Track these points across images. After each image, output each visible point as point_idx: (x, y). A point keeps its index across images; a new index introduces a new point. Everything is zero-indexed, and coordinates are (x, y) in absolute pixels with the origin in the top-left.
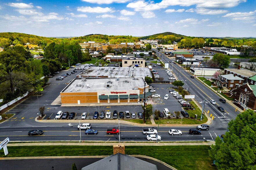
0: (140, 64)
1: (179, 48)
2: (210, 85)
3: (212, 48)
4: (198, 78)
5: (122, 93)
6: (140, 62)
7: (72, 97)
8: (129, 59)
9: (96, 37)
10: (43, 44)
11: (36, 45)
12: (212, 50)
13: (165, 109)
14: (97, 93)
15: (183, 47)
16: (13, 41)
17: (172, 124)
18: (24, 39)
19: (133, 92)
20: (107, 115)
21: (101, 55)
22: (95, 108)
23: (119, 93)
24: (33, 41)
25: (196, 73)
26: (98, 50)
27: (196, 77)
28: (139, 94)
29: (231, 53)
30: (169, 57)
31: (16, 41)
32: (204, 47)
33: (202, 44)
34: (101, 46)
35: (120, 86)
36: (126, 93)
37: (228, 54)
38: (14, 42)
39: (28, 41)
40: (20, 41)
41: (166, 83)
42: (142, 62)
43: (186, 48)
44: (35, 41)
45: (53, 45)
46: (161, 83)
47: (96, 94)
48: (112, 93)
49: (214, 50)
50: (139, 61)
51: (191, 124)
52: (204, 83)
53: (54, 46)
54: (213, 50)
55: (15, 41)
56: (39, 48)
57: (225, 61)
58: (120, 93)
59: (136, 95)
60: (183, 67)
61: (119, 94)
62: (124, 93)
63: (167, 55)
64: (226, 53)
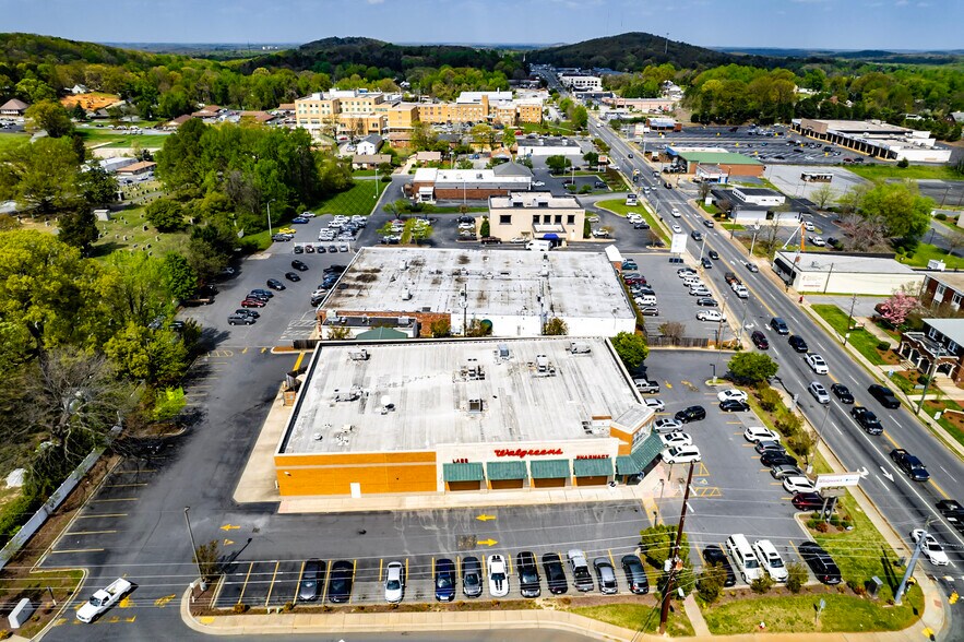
0: (564, 232)
1: (694, 119)
2: (877, 361)
3: (833, 126)
4: (813, 307)
5: (544, 452)
6: (564, 220)
7: (328, 471)
8: (518, 205)
9: (352, 54)
10: (140, 93)
11: (114, 93)
12: (830, 135)
13: (734, 537)
14: (434, 453)
15: (712, 118)
16: (17, 80)
17: (781, 631)
18: (63, 72)
19: (591, 447)
20: (495, 576)
21: (387, 159)
22: (428, 521)
23: (531, 453)
24: (97, 78)
25: (800, 284)
26: (371, 129)
27: (807, 305)
28: (614, 456)
29: (913, 156)
30: (665, 171)
31: (27, 84)
32: (797, 117)
33: (790, 104)
34: (385, 113)
35: (524, 403)
36: (559, 452)
37: (900, 159)
38: (21, 87)
39: (80, 80)
40: (46, 80)
41: (695, 345)
42: (571, 219)
43: (724, 123)
44: (106, 80)
45: (192, 130)
46: (671, 348)
47: (431, 456)
48: (500, 453)
49: (840, 138)
50: (558, 212)
51: (861, 630)
52: (848, 345)
53: (199, 136)
54: (835, 136)
55: (23, 81)
56: (128, 113)
57: (915, 220)
58: (537, 453)
59: (604, 458)
60: (740, 239)
61: (528, 459)
62: (552, 452)
63: (655, 160)
64: (892, 155)
